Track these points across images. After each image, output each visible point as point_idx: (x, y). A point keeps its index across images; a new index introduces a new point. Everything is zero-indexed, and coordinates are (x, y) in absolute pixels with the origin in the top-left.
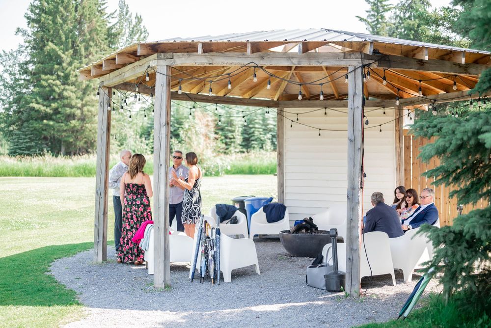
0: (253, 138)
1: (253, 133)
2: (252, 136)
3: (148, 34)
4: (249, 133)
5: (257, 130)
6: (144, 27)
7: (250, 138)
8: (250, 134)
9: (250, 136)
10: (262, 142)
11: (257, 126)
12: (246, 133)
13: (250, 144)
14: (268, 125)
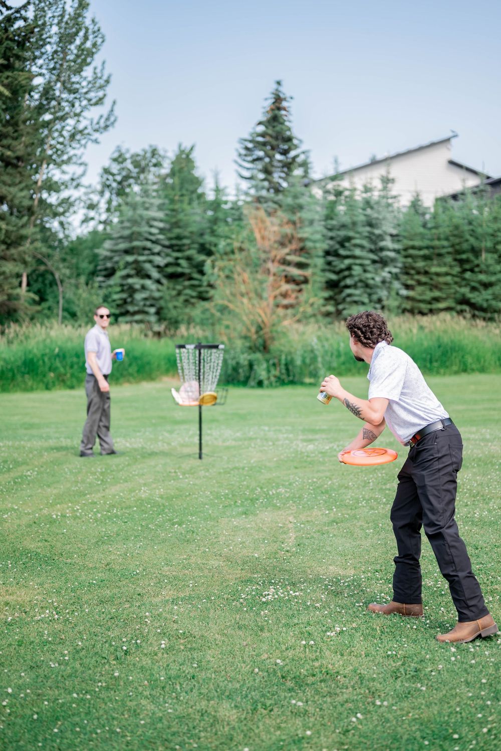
0: (349, 281)
1: (349, 268)
2: (345, 277)
3: (103, 37)
4: (337, 269)
5: (358, 261)
6: (93, 21)
7: (339, 281)
8: (342, 271)
9: (342, 275)
10: (368, 290)
11: (357, 252)
12: (330, 271)
13: (344, 295)
14: (382, 249)
